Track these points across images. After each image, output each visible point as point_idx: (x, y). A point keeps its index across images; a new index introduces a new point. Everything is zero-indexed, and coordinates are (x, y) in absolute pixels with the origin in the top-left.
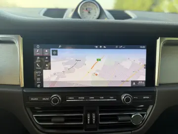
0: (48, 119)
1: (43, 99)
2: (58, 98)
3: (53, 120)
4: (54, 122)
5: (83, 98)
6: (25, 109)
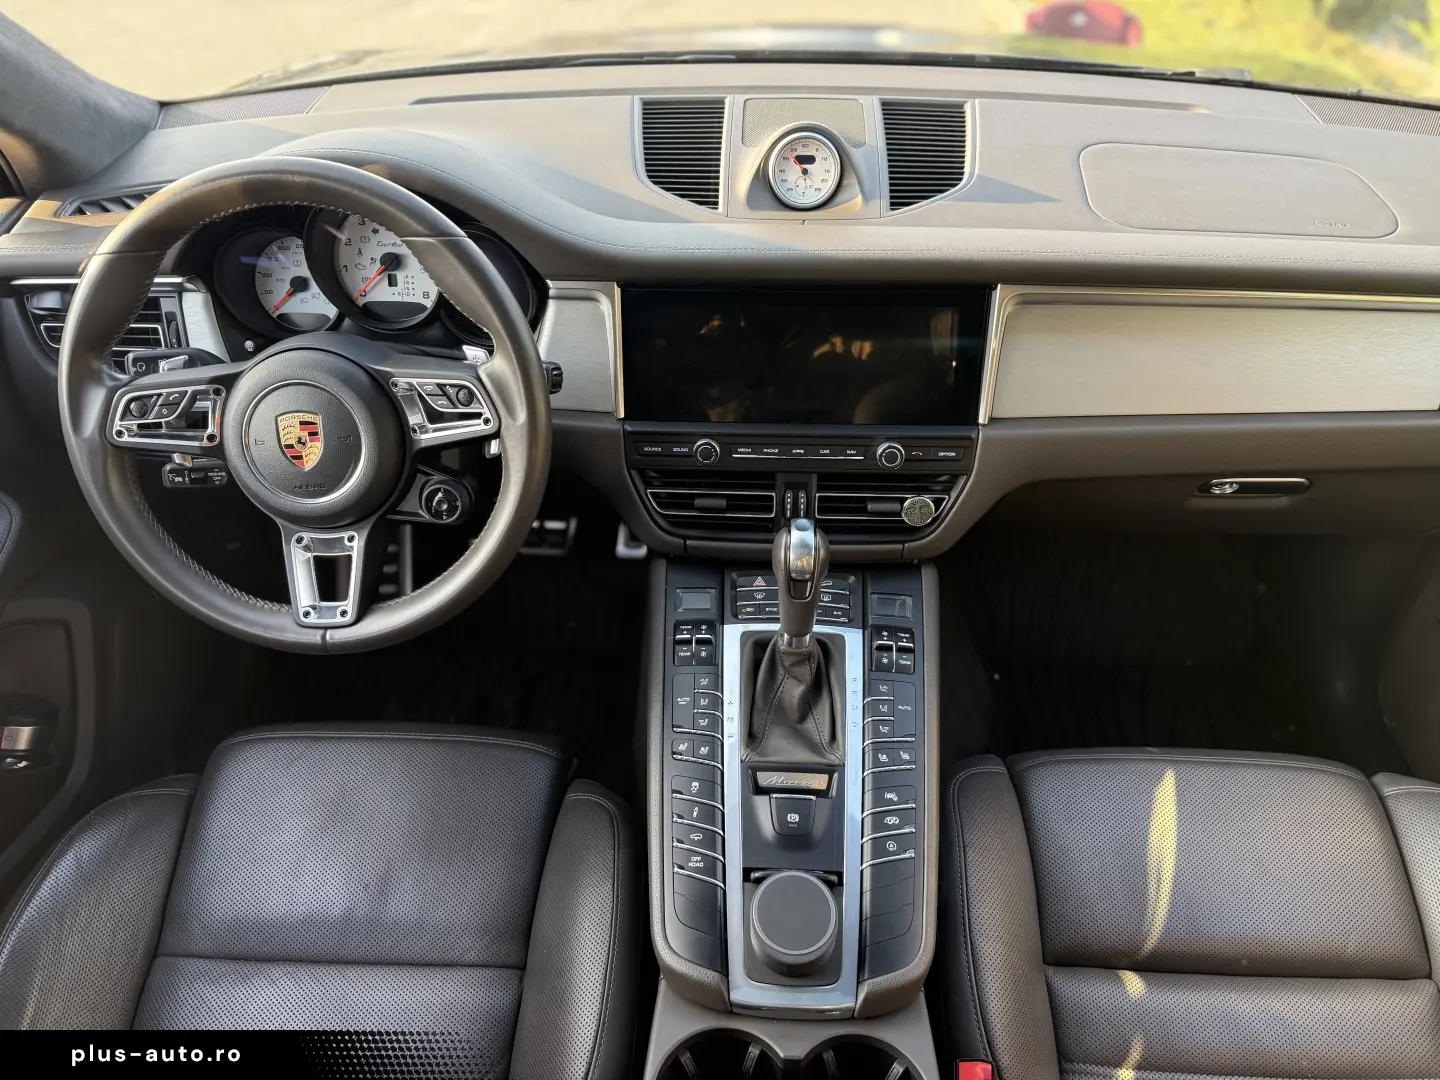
0: (686, 502)
1: (675, 450)
2: (713, 447)
3: (698, 502)
4: (701, 509)
5: (777, 451)
6: (627, 475)
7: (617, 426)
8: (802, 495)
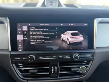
2: (33, 57)
5: (49, 57)
6: (12, 65)
7: (8, 53)
8: (56, 67)
